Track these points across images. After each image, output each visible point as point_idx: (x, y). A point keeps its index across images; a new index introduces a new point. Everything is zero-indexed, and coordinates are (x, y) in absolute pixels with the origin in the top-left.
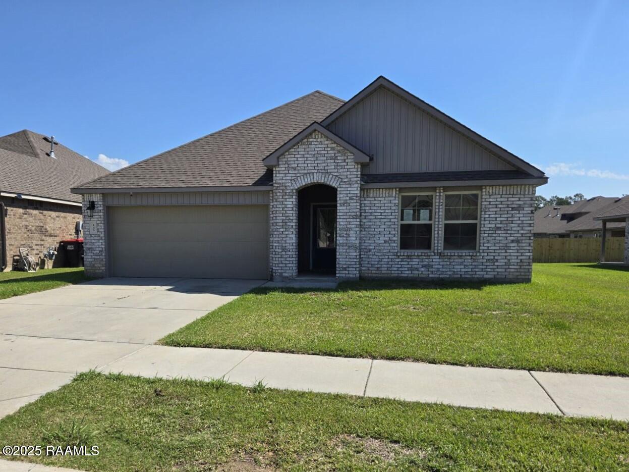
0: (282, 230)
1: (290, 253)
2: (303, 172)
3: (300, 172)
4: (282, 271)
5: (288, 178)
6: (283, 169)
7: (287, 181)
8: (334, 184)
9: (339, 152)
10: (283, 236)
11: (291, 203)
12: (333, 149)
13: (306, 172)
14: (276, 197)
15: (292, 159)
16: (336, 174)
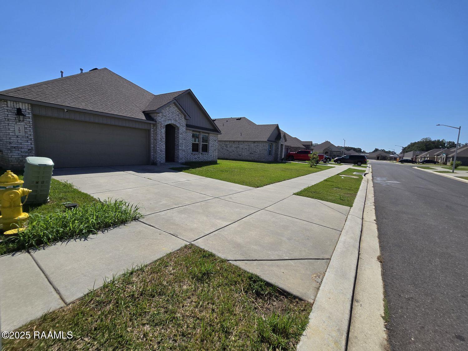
0: (160, 142)
1: (163, 153)
2: (168, 118)
3: (167, 118)
4: (161, 161)
5: (162, 120)
6: (161, 115)
7: (162, 121)
8: (178, 125)
9: (180, 113)
10: (161, 145)
11: (164, 131)
12: (178, 111)
13: (169, 118)
14: (158, 127)
15: (164, 112)
16: (179, 122)
